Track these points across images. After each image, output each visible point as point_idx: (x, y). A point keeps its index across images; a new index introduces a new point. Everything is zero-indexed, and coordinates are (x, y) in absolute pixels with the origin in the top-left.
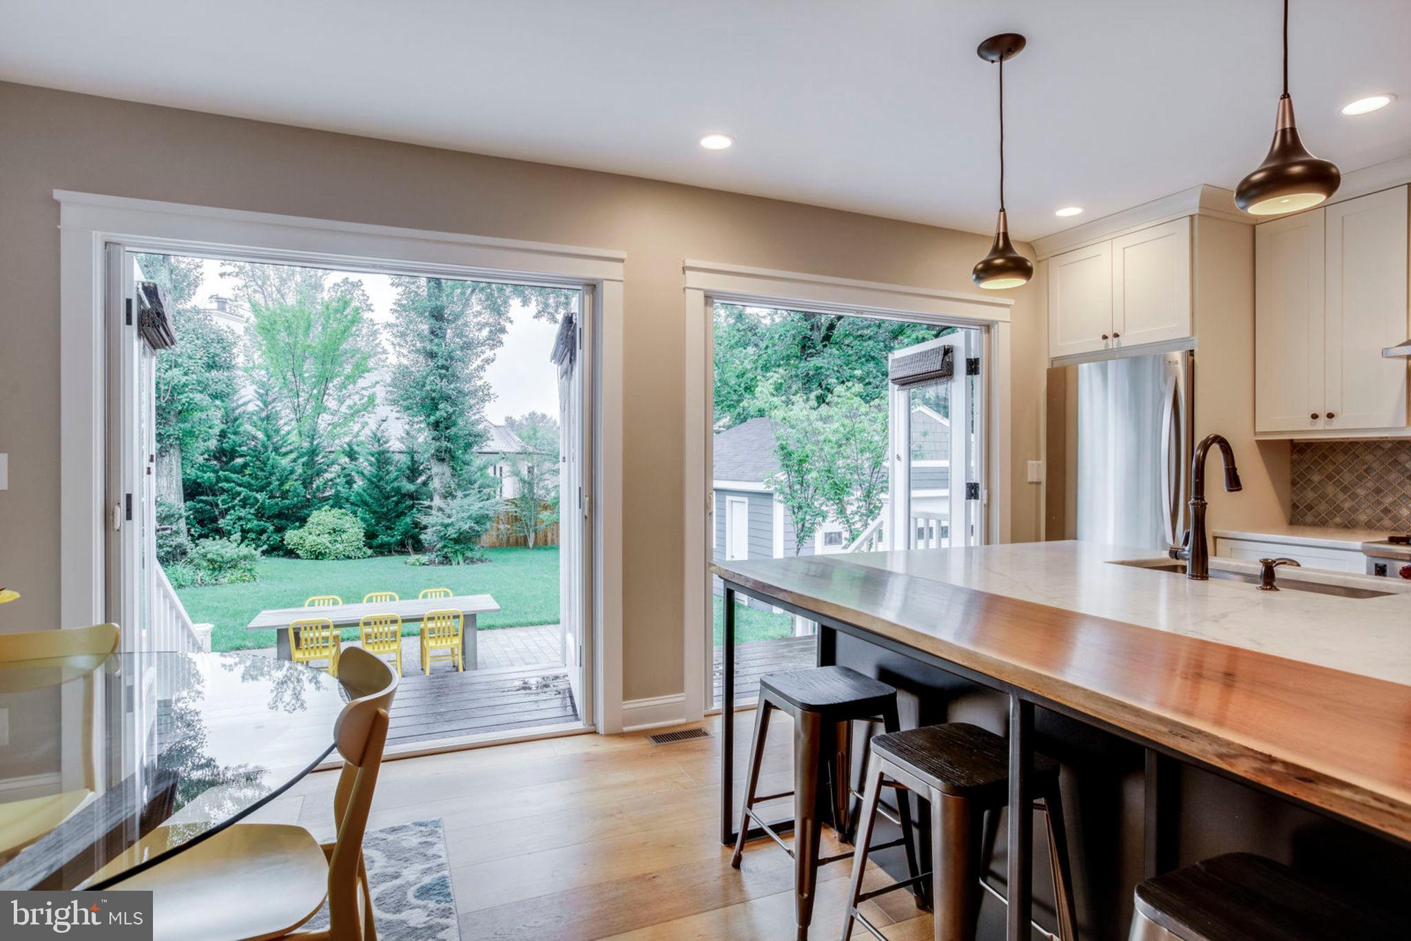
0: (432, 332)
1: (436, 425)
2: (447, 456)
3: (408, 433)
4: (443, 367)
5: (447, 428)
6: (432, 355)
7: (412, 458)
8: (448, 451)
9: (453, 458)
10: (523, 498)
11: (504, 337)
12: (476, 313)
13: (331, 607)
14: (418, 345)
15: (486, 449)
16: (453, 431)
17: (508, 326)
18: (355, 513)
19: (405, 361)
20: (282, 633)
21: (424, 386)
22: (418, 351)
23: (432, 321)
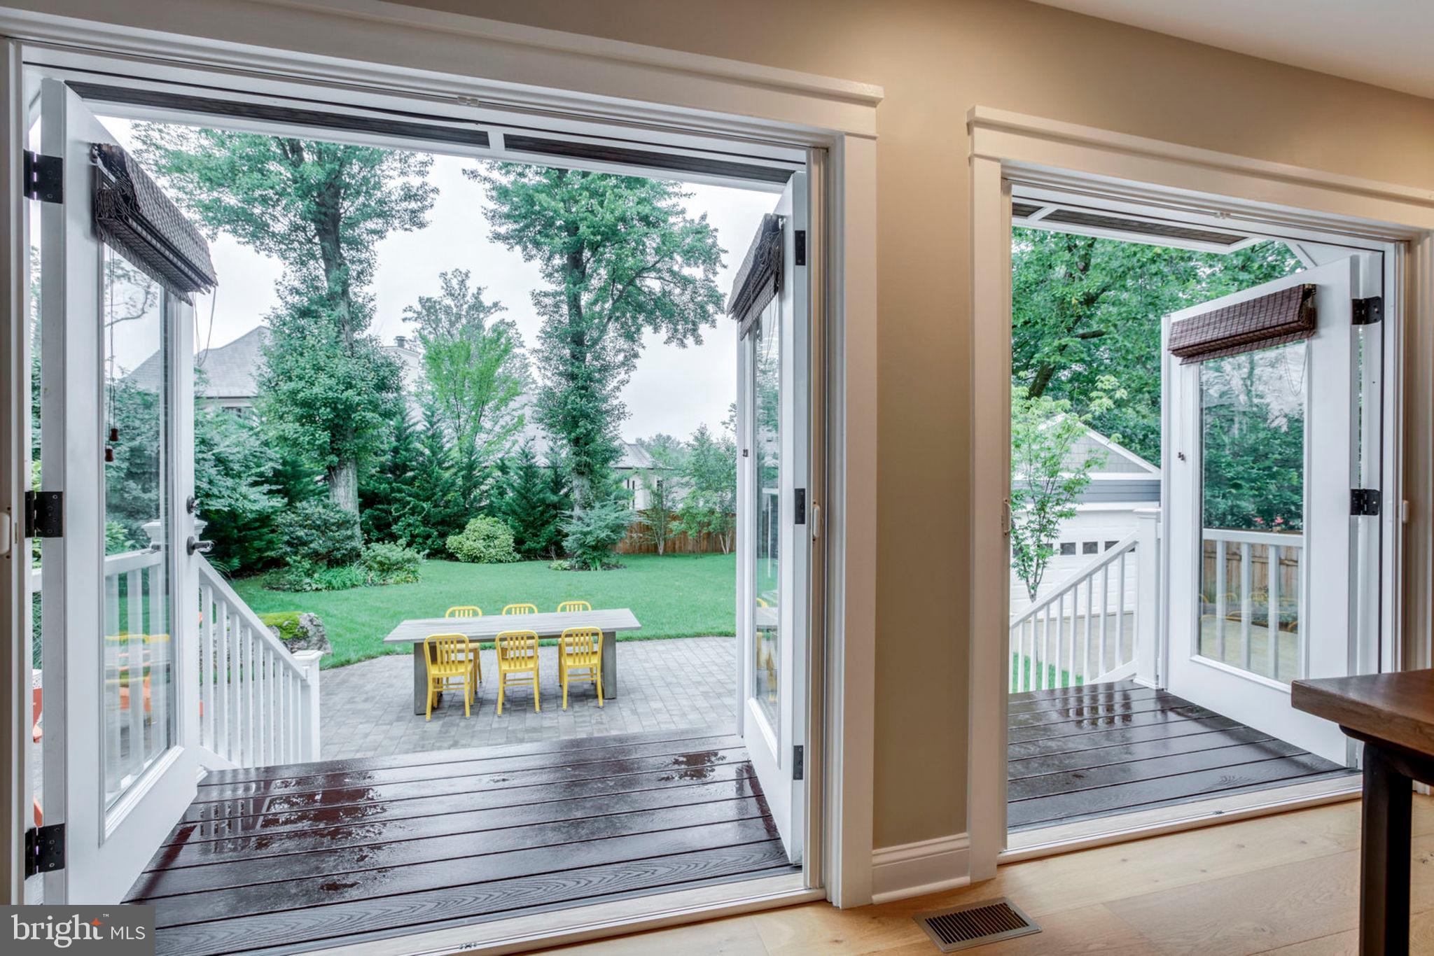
0: (573, 356)
1: (576, 441)
2: (586, 470)
3: (552, 449)
4: (583, 388)
5: (586, 444)
6: (573, 377)
7: (556, 472)
8: (587, 465)
9: (591, 471)
10: (654, 509)
11: (636, 361)
12: (612, 338)
13: (472, 619)
14: (561, 368)
15: (620, 465)
16: (591, 447)
17: (640, 351)
18: (506, 521)
19: (549, 383)
20: (418, 647)
21: (565, 405)
22: (561, 374)
23: (573, 346)
